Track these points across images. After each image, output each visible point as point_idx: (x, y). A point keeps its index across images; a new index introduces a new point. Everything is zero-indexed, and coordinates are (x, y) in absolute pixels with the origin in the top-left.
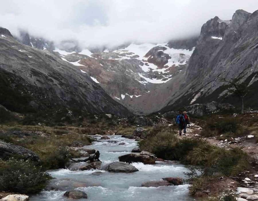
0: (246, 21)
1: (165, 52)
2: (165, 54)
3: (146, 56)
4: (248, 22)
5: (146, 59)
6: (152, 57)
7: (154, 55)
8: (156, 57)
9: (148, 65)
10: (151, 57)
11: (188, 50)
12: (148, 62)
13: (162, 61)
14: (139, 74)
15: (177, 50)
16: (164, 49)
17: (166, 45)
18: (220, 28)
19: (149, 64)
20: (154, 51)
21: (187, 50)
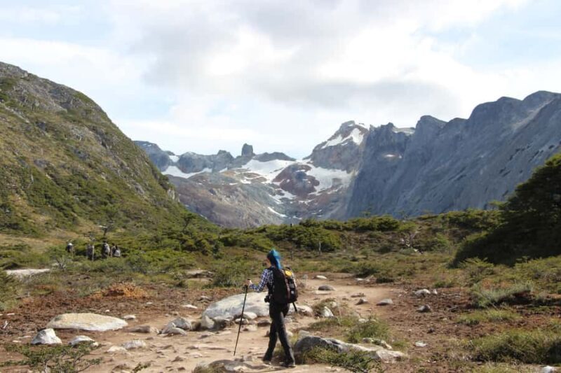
0: (438, 134)
1: (308, 173)
2: (309, 176)
3: (278, 178)
4: (441, 135)
5: (278, 184)
6: (288, 181)
7: (290, 178)
8: (295, 180)
9: (283, 194)
10: (285, 181)
11: (345, 172)
12: (282, 188)
13: (304, 187)
14: (269, 208)
15: (326, 170)
16: (308, 168)
17: (309, 163)
18: (396, 140)
19: (283, 192)
20: (291, 172)
21: (343, 170)
